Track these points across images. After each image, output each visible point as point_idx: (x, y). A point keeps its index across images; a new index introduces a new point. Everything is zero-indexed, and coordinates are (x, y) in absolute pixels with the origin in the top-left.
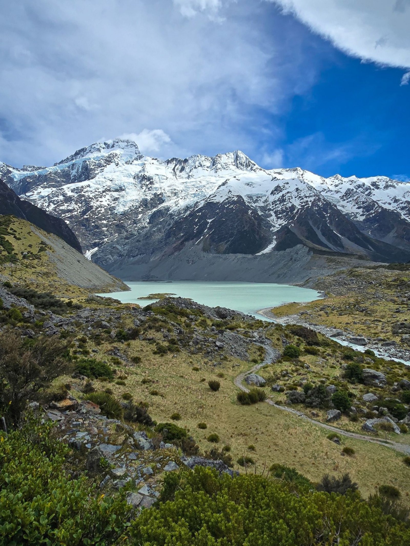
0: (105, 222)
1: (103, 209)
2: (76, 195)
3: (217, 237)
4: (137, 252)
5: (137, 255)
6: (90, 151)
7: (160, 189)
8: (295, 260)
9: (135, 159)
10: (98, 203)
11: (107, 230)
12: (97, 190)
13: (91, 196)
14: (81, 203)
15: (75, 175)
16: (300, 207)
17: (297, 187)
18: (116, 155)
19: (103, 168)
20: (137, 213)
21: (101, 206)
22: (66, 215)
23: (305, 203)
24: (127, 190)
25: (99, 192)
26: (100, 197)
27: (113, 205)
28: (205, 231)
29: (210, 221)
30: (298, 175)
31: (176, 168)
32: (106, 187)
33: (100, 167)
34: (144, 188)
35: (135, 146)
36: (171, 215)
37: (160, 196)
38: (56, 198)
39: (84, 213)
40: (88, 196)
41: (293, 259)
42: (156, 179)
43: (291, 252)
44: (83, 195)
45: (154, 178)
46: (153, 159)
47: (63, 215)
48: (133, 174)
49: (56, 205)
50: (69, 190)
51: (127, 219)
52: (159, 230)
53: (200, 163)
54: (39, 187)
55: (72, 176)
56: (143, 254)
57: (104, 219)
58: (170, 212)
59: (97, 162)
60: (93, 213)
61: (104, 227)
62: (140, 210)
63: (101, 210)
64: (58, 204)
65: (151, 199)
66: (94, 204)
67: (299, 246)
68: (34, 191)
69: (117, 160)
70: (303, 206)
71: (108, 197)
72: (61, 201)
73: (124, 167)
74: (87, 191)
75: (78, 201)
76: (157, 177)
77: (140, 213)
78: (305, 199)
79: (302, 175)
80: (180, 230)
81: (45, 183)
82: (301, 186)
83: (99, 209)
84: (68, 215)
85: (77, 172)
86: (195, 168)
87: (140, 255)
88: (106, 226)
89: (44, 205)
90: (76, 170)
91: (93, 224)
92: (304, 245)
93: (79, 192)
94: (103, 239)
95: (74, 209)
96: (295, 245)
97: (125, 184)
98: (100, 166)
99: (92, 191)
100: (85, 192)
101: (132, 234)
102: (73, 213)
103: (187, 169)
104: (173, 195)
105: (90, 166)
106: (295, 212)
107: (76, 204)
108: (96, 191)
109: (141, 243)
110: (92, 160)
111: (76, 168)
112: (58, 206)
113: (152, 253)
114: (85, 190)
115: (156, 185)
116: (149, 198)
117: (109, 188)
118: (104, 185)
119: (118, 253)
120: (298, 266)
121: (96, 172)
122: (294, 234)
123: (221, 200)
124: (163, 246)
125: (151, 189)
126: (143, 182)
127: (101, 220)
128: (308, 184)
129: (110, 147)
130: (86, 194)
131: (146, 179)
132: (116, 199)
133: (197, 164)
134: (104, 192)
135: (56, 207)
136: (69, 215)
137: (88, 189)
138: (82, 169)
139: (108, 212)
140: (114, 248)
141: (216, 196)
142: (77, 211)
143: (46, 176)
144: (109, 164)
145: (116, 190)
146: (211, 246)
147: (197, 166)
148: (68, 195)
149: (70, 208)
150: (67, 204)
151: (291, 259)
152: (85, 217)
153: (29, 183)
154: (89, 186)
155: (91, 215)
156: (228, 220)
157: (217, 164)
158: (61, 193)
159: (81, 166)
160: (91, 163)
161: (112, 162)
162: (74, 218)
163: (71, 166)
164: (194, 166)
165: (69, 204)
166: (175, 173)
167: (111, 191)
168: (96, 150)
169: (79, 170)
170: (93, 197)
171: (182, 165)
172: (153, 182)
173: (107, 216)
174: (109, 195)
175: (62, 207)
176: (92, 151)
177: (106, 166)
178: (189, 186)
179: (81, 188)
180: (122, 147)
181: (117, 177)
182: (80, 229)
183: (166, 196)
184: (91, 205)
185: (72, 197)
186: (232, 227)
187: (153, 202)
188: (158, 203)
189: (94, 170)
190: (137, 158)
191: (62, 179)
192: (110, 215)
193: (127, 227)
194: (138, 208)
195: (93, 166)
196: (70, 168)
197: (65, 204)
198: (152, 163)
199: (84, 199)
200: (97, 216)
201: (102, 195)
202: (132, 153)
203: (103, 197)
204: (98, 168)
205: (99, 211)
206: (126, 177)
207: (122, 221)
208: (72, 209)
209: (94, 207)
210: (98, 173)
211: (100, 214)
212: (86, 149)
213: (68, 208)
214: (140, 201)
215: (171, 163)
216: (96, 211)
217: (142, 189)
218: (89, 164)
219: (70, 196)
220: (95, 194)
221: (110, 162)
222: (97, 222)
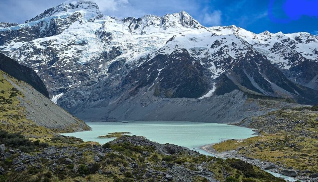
0: (69, 71)
1: (68, 60)
2: (44, 48)
3: (166, 84)
4: (97, 97)
5: (98, 100)
6: (57, 10)
7: (117, 43)
8: (232, 103)
9: (96, 18)
10: (64, 55)
11: (72, 78)
12: (63, 44)
13: (58, 49)
14: (49, 55)
15: (44, 31)
16: (236, 58)
17: (232, 41)
18: (80, 14)
19: (69, 25)
20: (98, 64)
21: (66, 58)
22: (35, 65)
23: (239, 54)
24: (89, 44)
25: (64, 45)
26: (66, 50)
27: (77, 57)
28: (156, 79)
29: (160, 70)
30: (234, 32)
31: (131, 25)
32: (71, 41)
34: (104, 42)
35: (96, 7)
36: (127, 65)
37: (118, 49)
38: (27, 51)
39: (51, 63)
40: (55, 48)
41: (231, 102)
42: (114, 35)
43: (228, 96)
44: (51, 48)
45: (112, 34)
46: (112, 18)
47: (33, 65)
48: (95, 30)
49: (26, 57)
50: (38, 43)
51: (89, 69)
52: (117, 78)
53: (151, 22)
54: (12, 41)
55: (41, 31)
56: (103, 98)
57: (69, 69)
58: (126, 62)
59: (63, 20)
60: (60, 63)
61: (69, 76)
62: (100, 61)
63: (67, 61)
64: (28, 55)
65: (110, 52)
66: (61, 56)
67: (235, 91)
68: (7, 44)
69: (81, 19)
70: (238, 57)
71: (72, 50)
72: (31, 53)
73: (86, 24)
74: (54, 45)
75: (46, 53)
76: (115, 33)
77: (100, 63)
78: (240, 52)
79: (237, 31)
80: (135, 78)
81: (17, 38)
82: (236, 41)
83: (65, 60)
84: (37, 65)
85: (46, 28)
86: (148, 25)
87: (100, 99)
88: (71, 74)
89: (16, 56)
90: (44, 27)
91: (59, 73)
92: (240, 90)
93: (47, 46)
94: (68, 85)
95: (43, 60)
96: (232, 90)
97: (88, 39)
98: (66, 23)
99: (58, 45)
100: (52, 46)
101: (93, 82)
102: (42, 64)
103: (141, 27)
104: (129, 48)
105: (57, 23)
106: (231, 62)
107: (44, 55)
108: (62, 45)
109: (101, 89)
110: (59, 18)
111: (45, 25)
112: (28, 57)
113: (110, 98)
114: (53, 43)
115: (114, 40)
116: (108, 51)
117: (73, 42)
118: (69, 39)
119: (81, 98)
120: (235, 107)
121: (63, 28)
122: (231, 80)
123: (170, 53)
124: (120, 92)
125: (110, 43)
126: (103, 37)
127: (66, 69)
128: (242, 39)
129: (75, 7)
130: (54, 47)
131: (106, 34)
132: (79, 52)
133: (149, 22)
134: (69, 45)
135: (26, 58)
136: (38, 65)
137: (55, 42)
138: (50, 26)
139: (72, 63)
140: (77, 93)
141: (165, 49)
142: (45, 62)
143: (18, 31)
144: (73, 22)
145: (80, 44)
146: (161, 91)
147: (149, 24)
148: (38, 48)
150: (36, 56)
151: (229, 102)
152: (53, 66)
153: (3, 37)
154: (56, 40)
155: (58, 65)
156: (175, 69)
157: (165, 23)
158: (32, 46)
159: (49, 23)
160: (58, 21)
161: (76, 20)
162: (42, 68)
163: (41, 23)
164: (146, 24)
165: (38, 56)
166: (131, 30)
167: (75, 45)
168: (63, 10)
169: (48, 27)
170: (60, 50)
171: (137, 23)
172: (111, 37)
173: (72, 66)
174: (74, 48)
175: (32, 58)
176: (59, 10)
177: (71, 23)
178: (142, 41)
179: (49, 41)
180: (85, 8)
181: (80, 33)
182: (48, 77)
183: (123, 50)
184: (58, 56)
185: (41, 50)
186: (178, 75)
187: (112, 54)
188: (116, 55)
189: (61, 26)
190: (98, 17)
191: (32, 34)
192: (74, 65)
193: (89, 75)
194: (98, 59)
195: (60, 23)
196: (39, 24)
197: (34, 55)
198: (111, 22)
199: (52, 52)
200: (63, 66)
201: (67, 48)
202: (94, 13)
203: (68, 50)
204: (64, 25)
205: (65, 61)
206: (88, 33)
207: (85, 71)
208: (41, 59)
209: (61, 58)
210: (64, 29)
211: (66, 65)
212: (54, 9)
213: (37, 59)
214: (100, 53)
215: (127, 21)
216: (62, 62)
217: (102, 43)
218: (56, 21)
219: (39, 48)
220: (61, 47)
221: (74, 19)
222: (63, 71)
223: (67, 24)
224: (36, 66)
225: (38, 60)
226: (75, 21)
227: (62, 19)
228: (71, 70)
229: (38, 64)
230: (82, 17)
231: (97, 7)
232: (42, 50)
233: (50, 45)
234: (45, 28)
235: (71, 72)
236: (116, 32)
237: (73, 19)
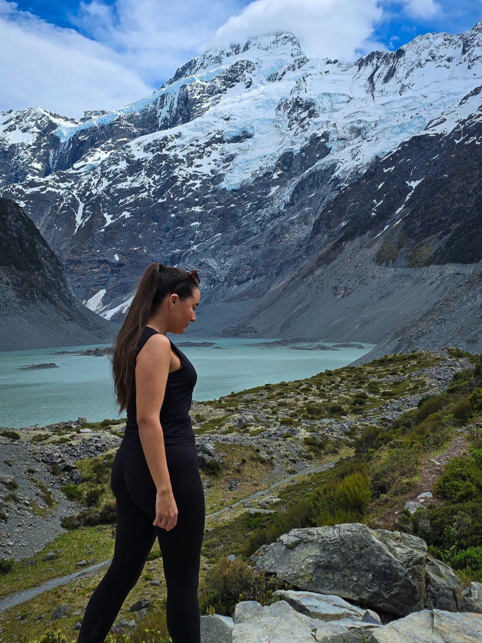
0: (198, 209)
1: (198, 182)
2: (150, 156)
3: (419, 224)
4: (247, 272)
5: (248, 279)
6: (202, 64)
7: (325, 126)
9: (289, 69)
10: (191, 170)
11: (200, 228)
12: (195, 143)
13: (180, 157)
14: (159, 173)
15: (166, 119)
18: (249, 64)
19: (219, 95)
20: (268, 186)
21: (194, 176)
22: (126, 201)
24: (256, 136)
25: (197, 146)
26: (200, 157)
27: (221, 172)
28: (397, 212)
29: (414, 184)
31: (377, 74)
32: (212, 135)
33: (211, 94)
34: (295, 126)
35: (292, 39)
36: (337, 180)
37: (323, 140)
38: (113, 168)
39: (159, 193)
40: (175, 156)
42: (322, 103)
44: (165, 155)
45: (318, 102)
46: (328, 62)
48: (278, 100)
49: (111, 182)
50: (139, 148)
51: (245, 199)
52: (304, 218)
53: (431, 53)
54: (98, 149)
55: (160, 119)
56: (261, 275)
57: (196, 204)
58: (336, 174)
59: (208, 84)
60: (178, 192)
61: (195, 221)
62: (275, 176)
63: (194, 184)
64: (115, 180)
65: (302, 150)
66: (182, 172)
68: (88, 158)
69: (250, 75)
71: (215, 155)
72: (121, 172)
73: (262, 88)
74: (174, 147)
75: (154, 170)
76: (326, 99)
77: (275, 183)
80: (341, 213)
81: (109, 141)
83: (191, 182)
84: (130, 199)
85: (170, 111)
86: (420, 65)
87: (254, 278)
88: (200, 217)
89: (92, 183)
90: (167, 108)
91: (173, 215)
93: (158, 150)
94: (189, 246)
95: (143, 187)
97: (254, 124)
98: (212, 91)
99: (183, 146)
100: (169, 150)
101: (248, 232)
102: (140, 196)
103: (401, 72)
104: (353, 135)
105: (192, 95)
107: (149, 175)
108: (192, 145)
109: (259, 252)
110: (198, 81)
111: (169, 103)
112: (114, 183)
113: (277, 274)
114: (170, 144)
115: (322, 118)
116: (297, 148)
117: (217, 136)
118: (210, 130)
119: (209, 276)
121: (205, 106)
124: (300, 257)
125: (306, 127)
126: (295, 115)
127: (189, 203)
129: (241, 50)
130: (172, 153)
131: (301, 106)
132: (231, 158)
133: (425, 55)
134: (208, 144)
135: (110, 186)
136: (132, 200)
137: (177, 141)
138: (178, 103)
139: (208, 188)
140: (200, 265)
141: (444, 120)
142: (148, 190)
143: (111, 125)
144: (231, 87)
145: (237, 139)
146: (400, 247)
147: (423, 62)
148: (136, 159)
149: (136, 185)
150: (132, 178)
152: (160, 201)
153: (82, 143)
154: (178, 136)
155: (172, 196)
156: (454, 175)
157: (472, 49)
158: (125, 155)
159: (176, 97)
160: (194, 88)
161: (238, 81)
162: (140, 206)
163: (159, 99)
164: (417, 63)
165: (136, 177)
166: (374, 85)
167: (224, 142)
168: (213, 61)
169: (174, 107)
170: (185, 159)
171: (391, 65)
172: (314, 111)
173: (205, 197)
174: (219, 150)
175: (122, 183)
176: (205, 65)
177: (225, 90)
178: (396, 111)
179: (162, 140)
180: (265, 47)
181: (240, 110)
182: (148, 228)
183: (336, 139)
184: (174, 174)
185: (142, 162)
186: (461, 192)
187: (306, 155)
188: (317, 156)
189: (200, 101)
190: (293, 66)
191: (141, 129)
192: (212, 192)
193: (241, 217)
194: (270, 173)
195: (199, 94)
196: (156, 104)
197: (128, 177)
198: (326, 72)
199: (165, 165)
200: (182, 198)
201: (203, 153)
202: (284, 57)
203: (205, 157)
204: (209, 97)
205: (190, 185)
206: (262, 109)
207: (232, 205)
208: (139, 186)
209: (181, 179)
210: (209, 107)
211: (191, 194)
212: (196, 62)
213: (132, 186)
214: (277, 156)
215: (367, 65)
216: (184, 188)
217: (291, 130)
218: (189, 90)
219: (139, 159)
220: (188, 151)
221: (235, 80)
222: (182, 210)
223: (216, 93)
224: (127, 203)
225: (132, 188)
226: (235, 83)
227: (205, 84)
228: (201, 207)
229: (132, 198)
230: (253, 72)
231: (294, 40)
232: (144, 164)
233: (164, 150)
234: (168, 112)
235: (201, 210)
236: (328, 98)
237: (230, 79)
